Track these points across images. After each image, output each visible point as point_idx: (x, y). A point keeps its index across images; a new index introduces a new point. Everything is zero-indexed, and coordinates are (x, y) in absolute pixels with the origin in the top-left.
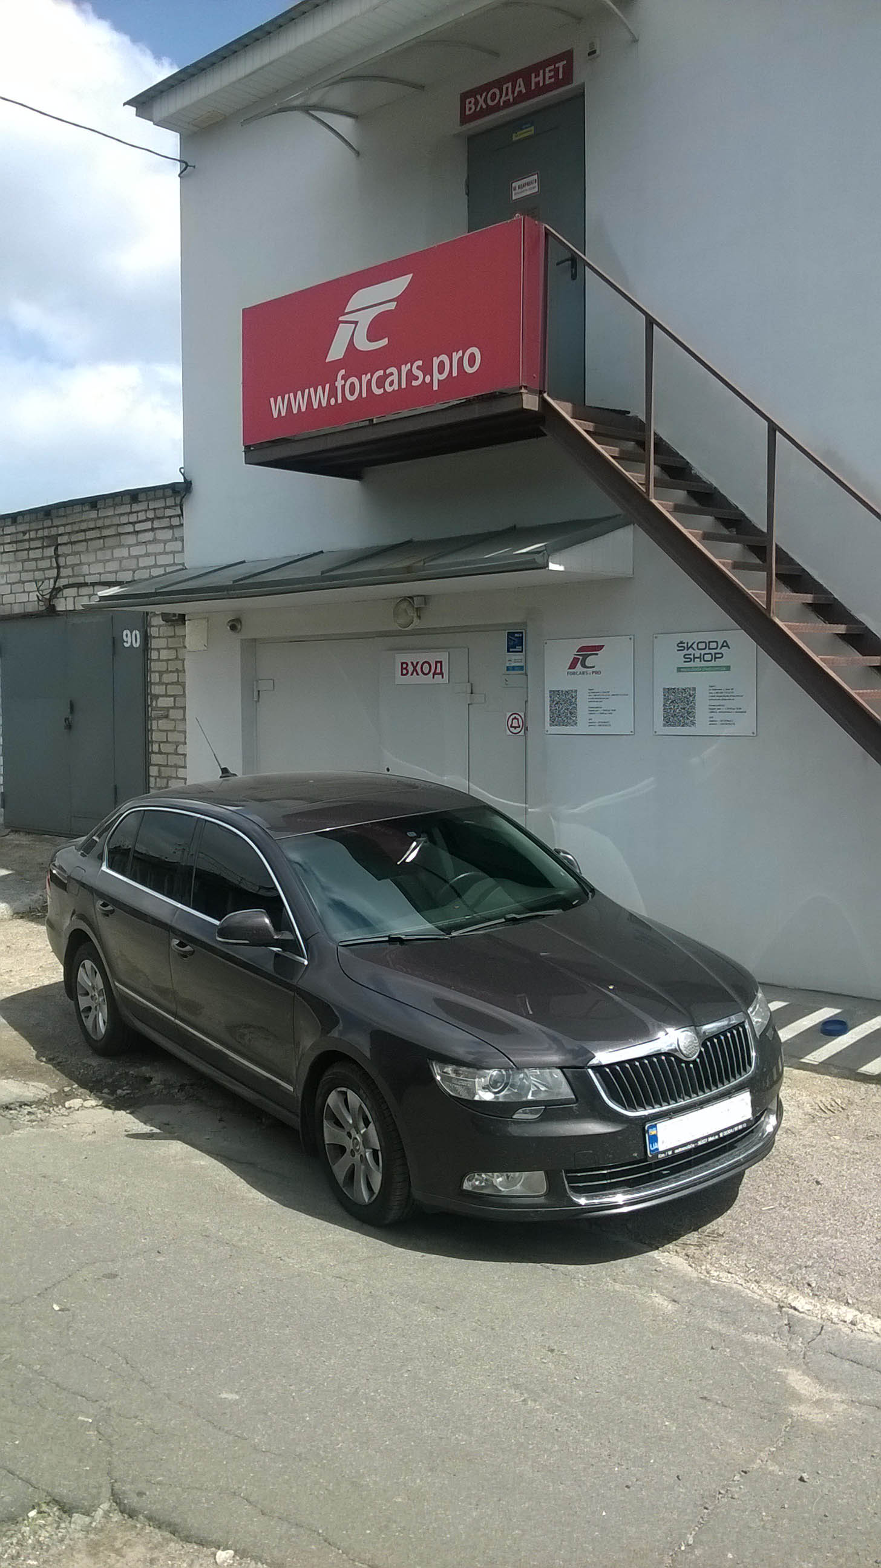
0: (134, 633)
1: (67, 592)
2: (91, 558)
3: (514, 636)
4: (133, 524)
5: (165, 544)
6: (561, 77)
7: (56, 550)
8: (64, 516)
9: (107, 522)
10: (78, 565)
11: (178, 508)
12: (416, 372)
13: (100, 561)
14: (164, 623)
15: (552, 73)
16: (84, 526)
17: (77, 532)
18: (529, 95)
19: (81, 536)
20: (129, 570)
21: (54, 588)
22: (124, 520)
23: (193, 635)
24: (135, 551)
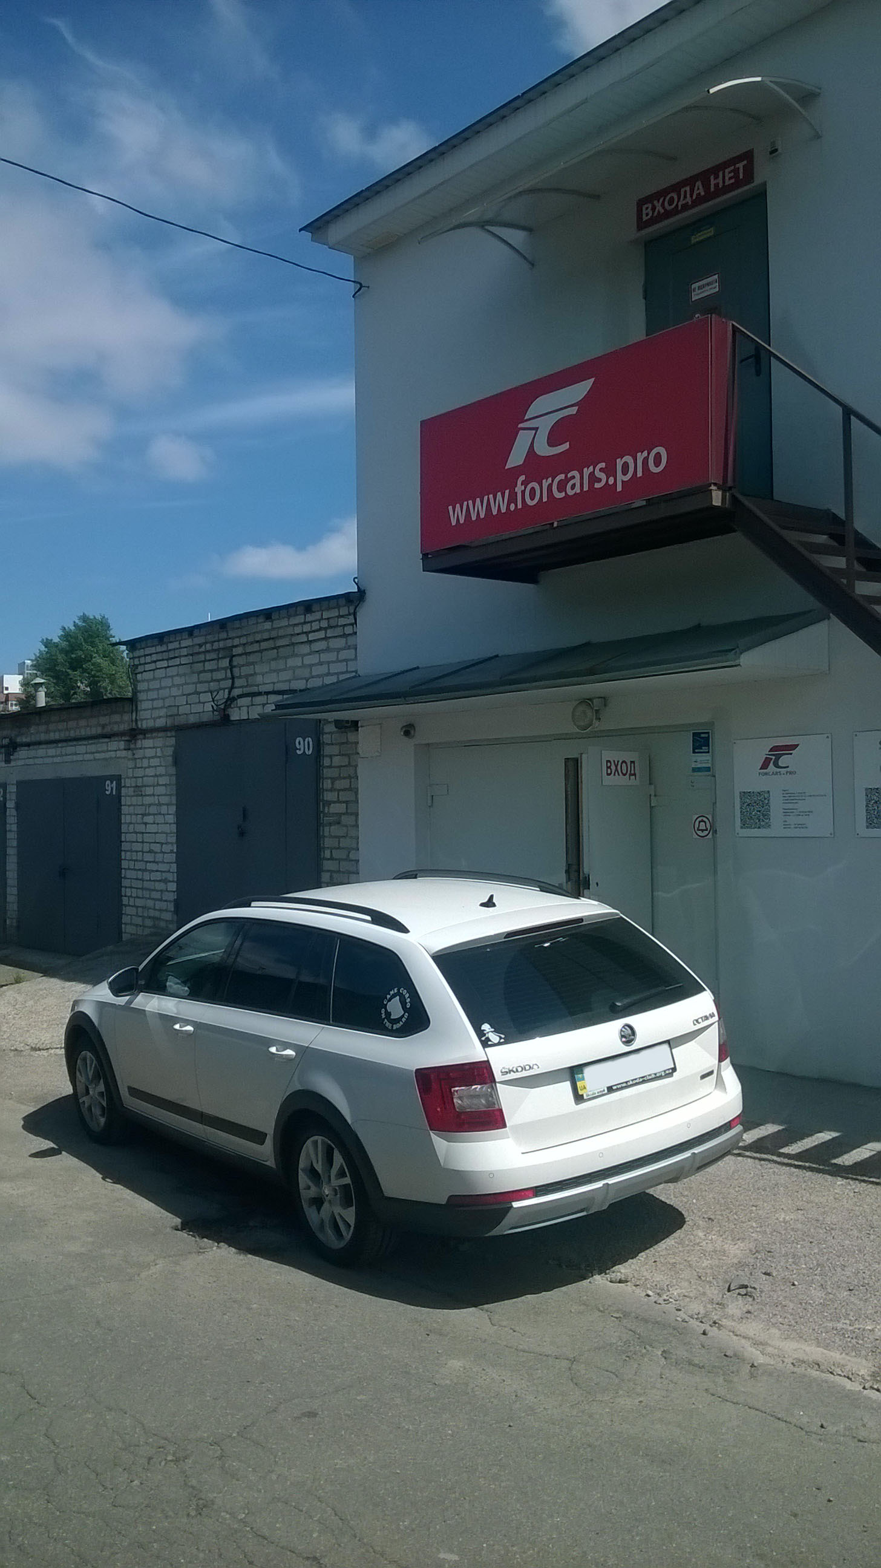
0: (307, 740)
1: (242, 702)
2: (265, 668)
3: (700, 738)
4: (307, 633)
5: (338, 652)
6: (741, 177)
7: (231, 661)
8: (239, 628)
9: (281, 632)
10: (251, 675)
11: (352, 617)
12: (598, 474)
13: (275, 671)
14: (336, 730)
15: (732, 174)
16: (258, 637)
17: (252, 643)
18: (709, 196)
19: (256, 647)
20: (302, 679)
21: (228, 699)
22: (298, 630)
23: (367, 741)
24: (308, 660)
